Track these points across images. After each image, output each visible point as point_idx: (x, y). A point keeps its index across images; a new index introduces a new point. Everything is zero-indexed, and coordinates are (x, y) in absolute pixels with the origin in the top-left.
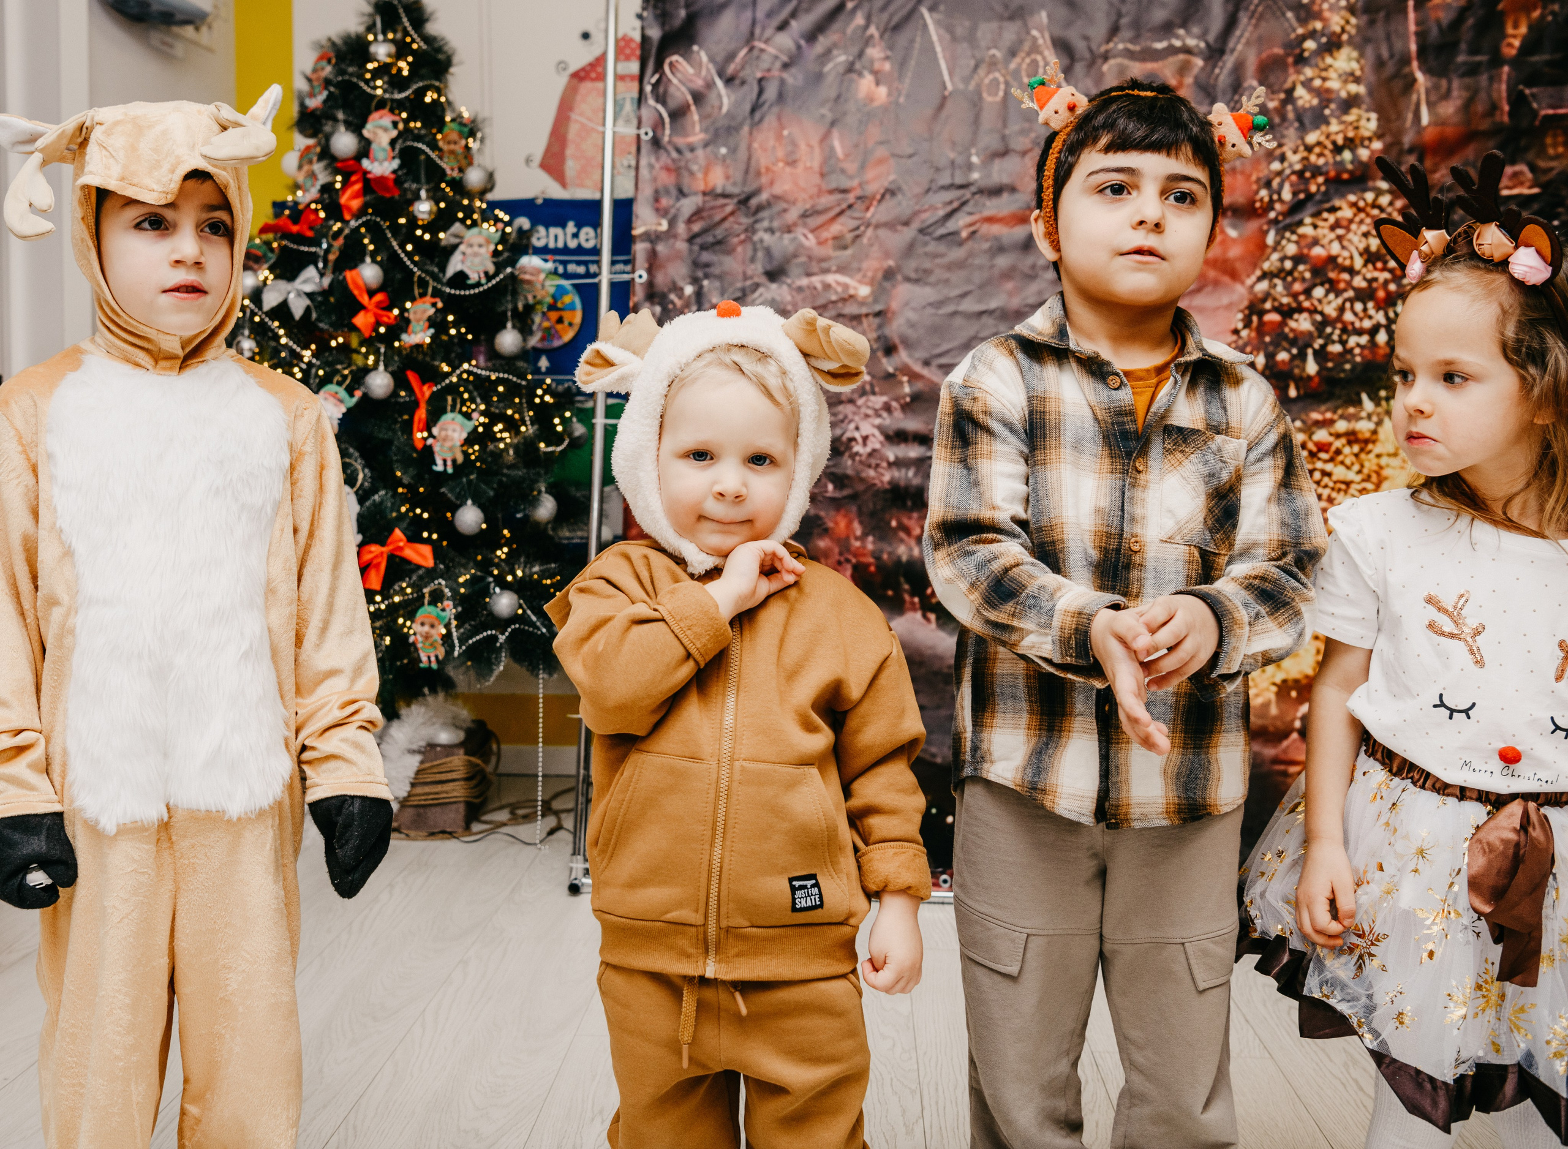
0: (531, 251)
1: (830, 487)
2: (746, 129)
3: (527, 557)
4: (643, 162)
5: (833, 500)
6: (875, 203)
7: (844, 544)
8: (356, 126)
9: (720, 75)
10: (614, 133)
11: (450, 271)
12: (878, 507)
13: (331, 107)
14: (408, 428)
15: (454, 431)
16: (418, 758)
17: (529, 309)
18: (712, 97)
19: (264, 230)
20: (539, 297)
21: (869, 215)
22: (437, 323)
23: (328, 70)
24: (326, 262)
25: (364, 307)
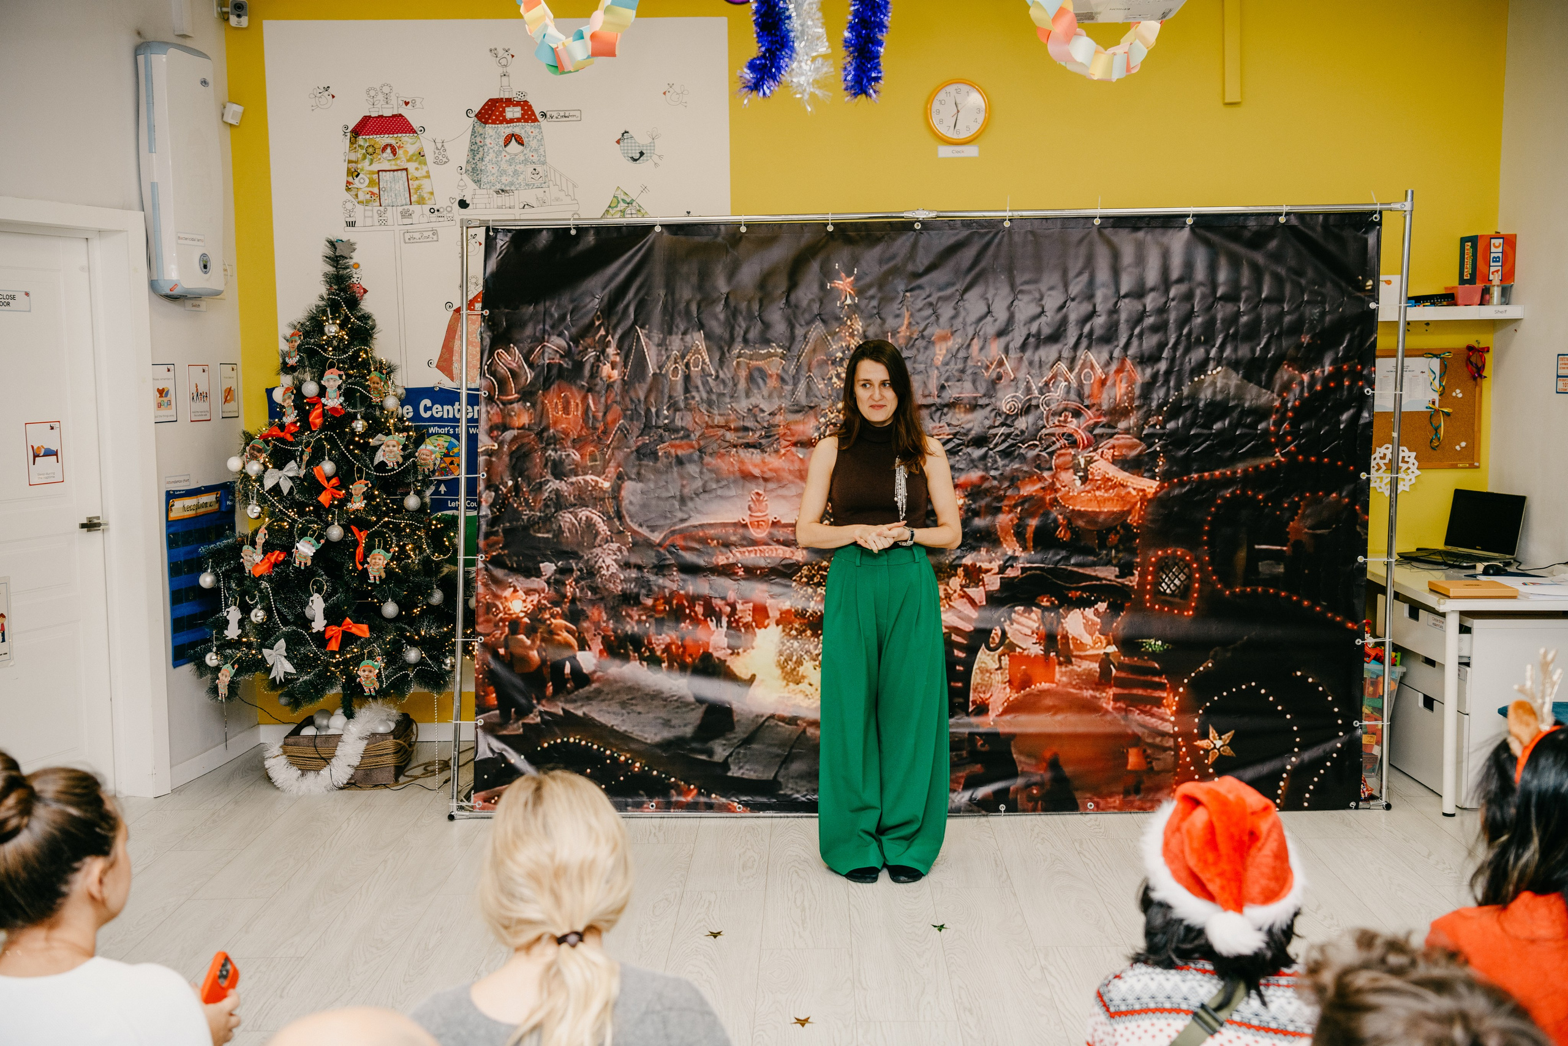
2: (541, 393)
4: (484, 408)
5: (591, 600)
6: (612, 435)
7: (597, 625)
8: (317, 378)
9: (526, 360)
11: (376, 461)
13: (302, 363)
14: (353, 556)
15: (380, 560)
16: (365, 742)
18: (521, 374)
19: (263, 434)
21: (609, 441)
22: (368, 496)
23: (299, 342)
24: (302, 459)
25: (324, 489)
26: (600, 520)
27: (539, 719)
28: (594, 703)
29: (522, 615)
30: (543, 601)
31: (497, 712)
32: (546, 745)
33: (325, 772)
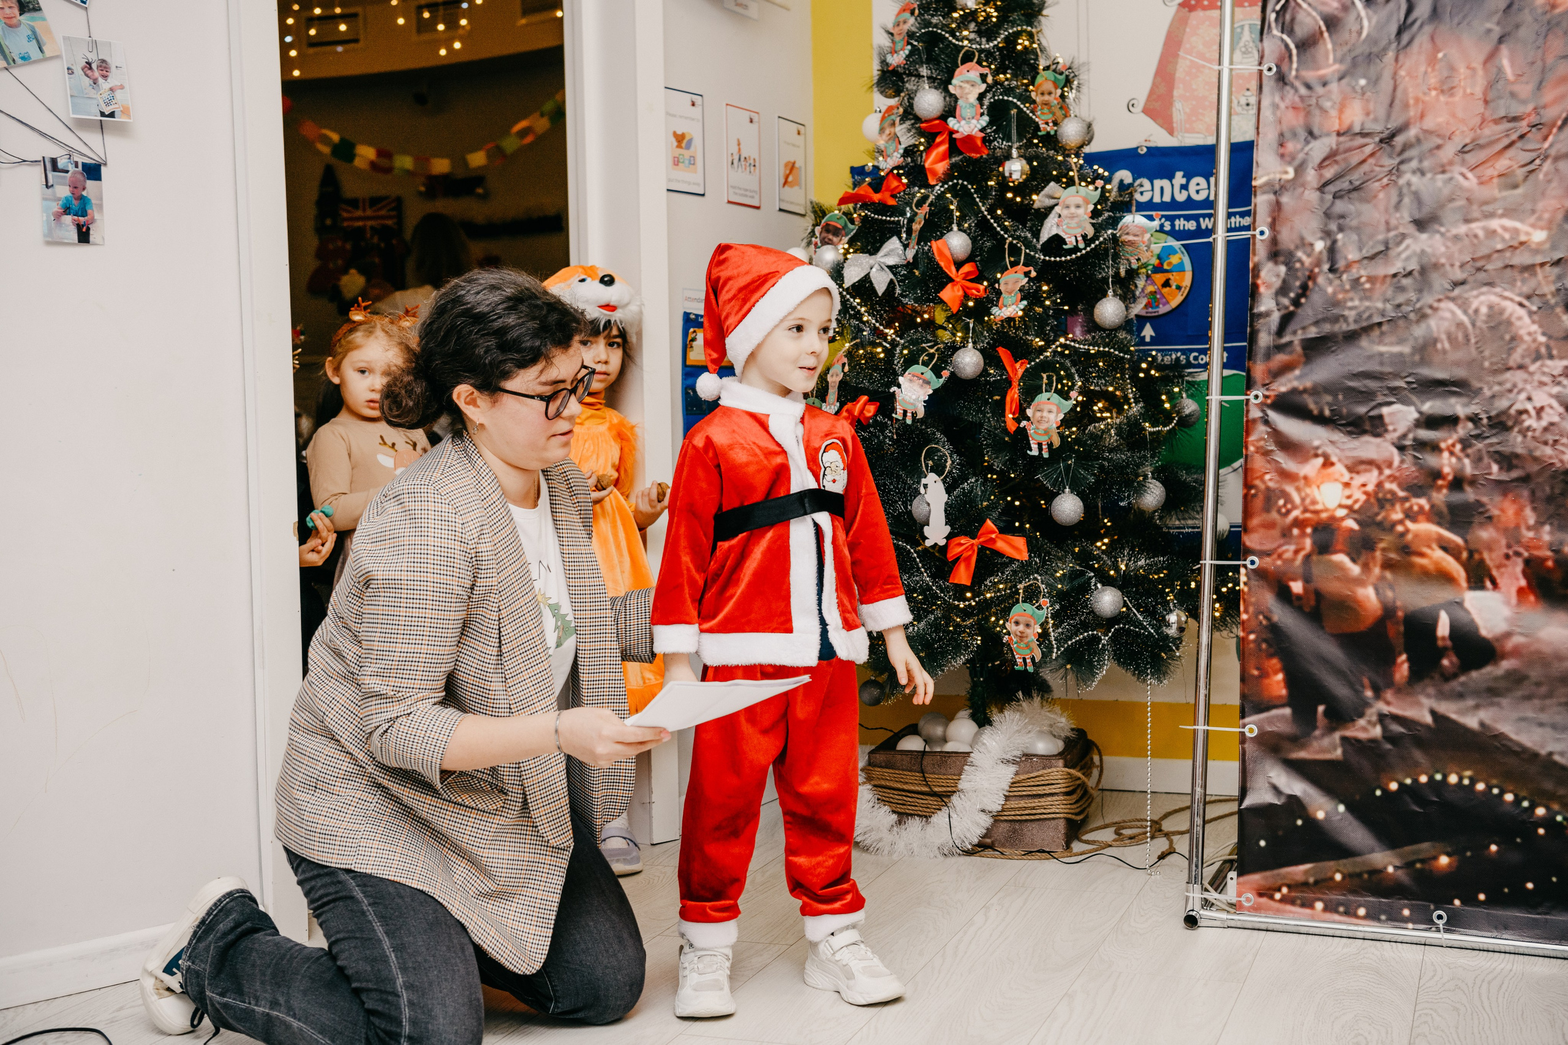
0: (1134, 208)
1: (1495, 468)
2: (1391, 54)
3: (1132, 549)
4: (1266, 102)
5: (1498, 483)
6: (1555, 130)
7: (1513, 535)
8: (943, 83)
10: (1231, 70)
11: (1045, 236)
12: (1557, 491)
13: (914, 62)
14: (999, 409)
15: (1050, 412)
16: (1013, 769)
17: (1132, 274)
18: (1350, 20)
19: (843, 201)
20: (1143, 261)
21: (1546, 145)
22: (1030, 296)
23: (911, 23)
24: (909, 232)
25: (951, 280)
26: (1521, 312)
27: (1377, 731)
28: (1505, 702)
29: (1342, 513)
30: (1388, 486)
31: (1287, 711)
32: (1394, 786)
33: (940, 819)
